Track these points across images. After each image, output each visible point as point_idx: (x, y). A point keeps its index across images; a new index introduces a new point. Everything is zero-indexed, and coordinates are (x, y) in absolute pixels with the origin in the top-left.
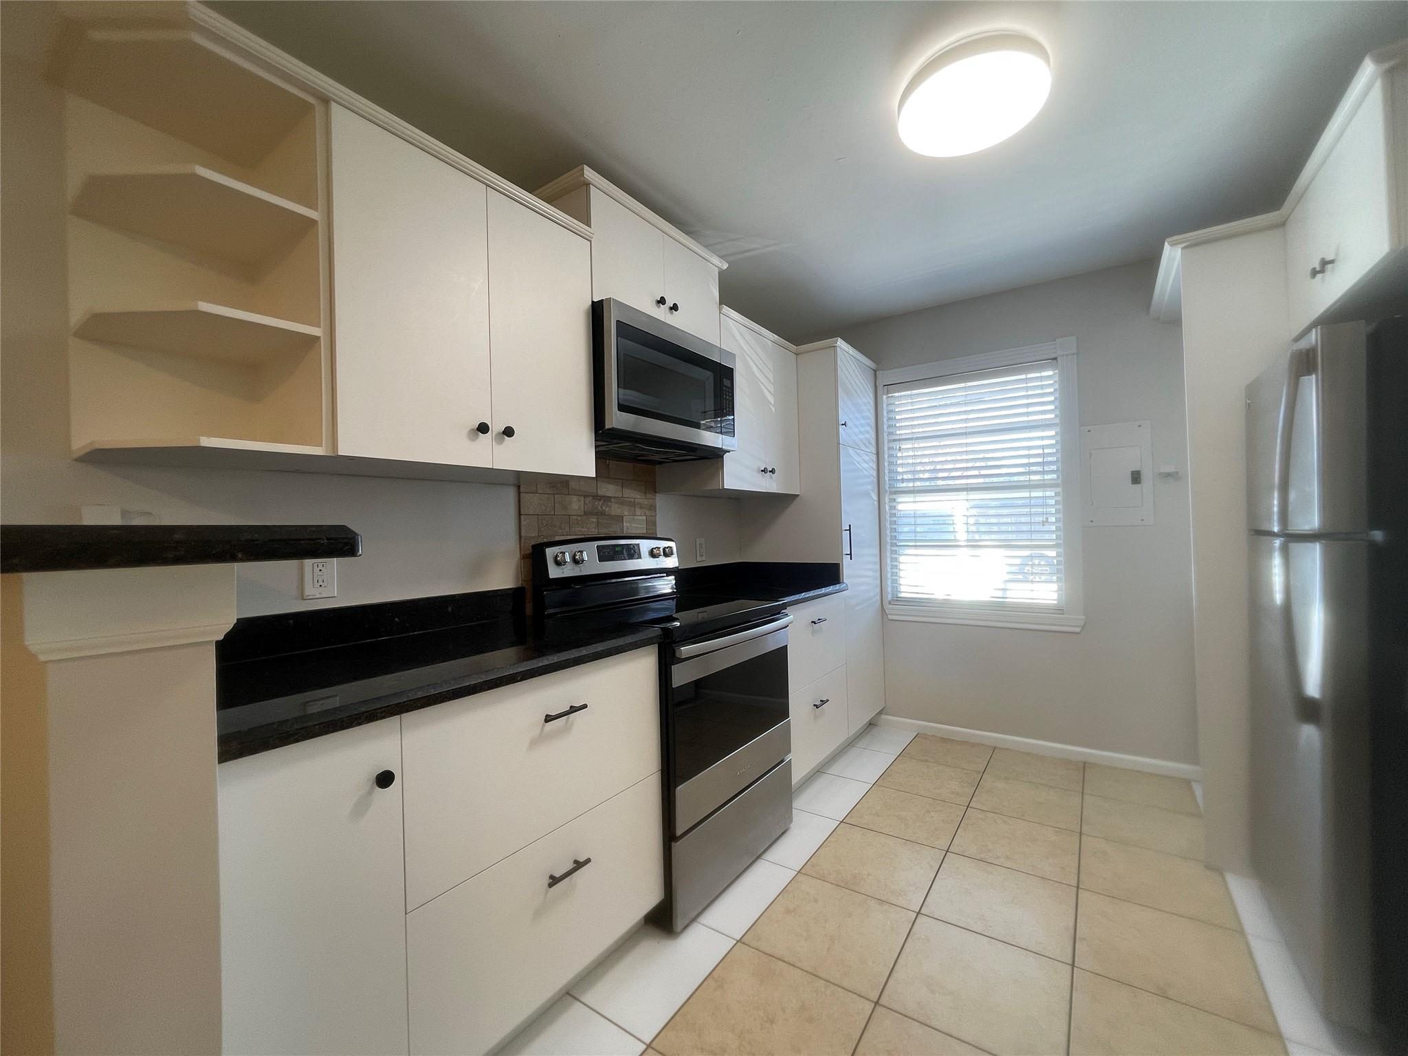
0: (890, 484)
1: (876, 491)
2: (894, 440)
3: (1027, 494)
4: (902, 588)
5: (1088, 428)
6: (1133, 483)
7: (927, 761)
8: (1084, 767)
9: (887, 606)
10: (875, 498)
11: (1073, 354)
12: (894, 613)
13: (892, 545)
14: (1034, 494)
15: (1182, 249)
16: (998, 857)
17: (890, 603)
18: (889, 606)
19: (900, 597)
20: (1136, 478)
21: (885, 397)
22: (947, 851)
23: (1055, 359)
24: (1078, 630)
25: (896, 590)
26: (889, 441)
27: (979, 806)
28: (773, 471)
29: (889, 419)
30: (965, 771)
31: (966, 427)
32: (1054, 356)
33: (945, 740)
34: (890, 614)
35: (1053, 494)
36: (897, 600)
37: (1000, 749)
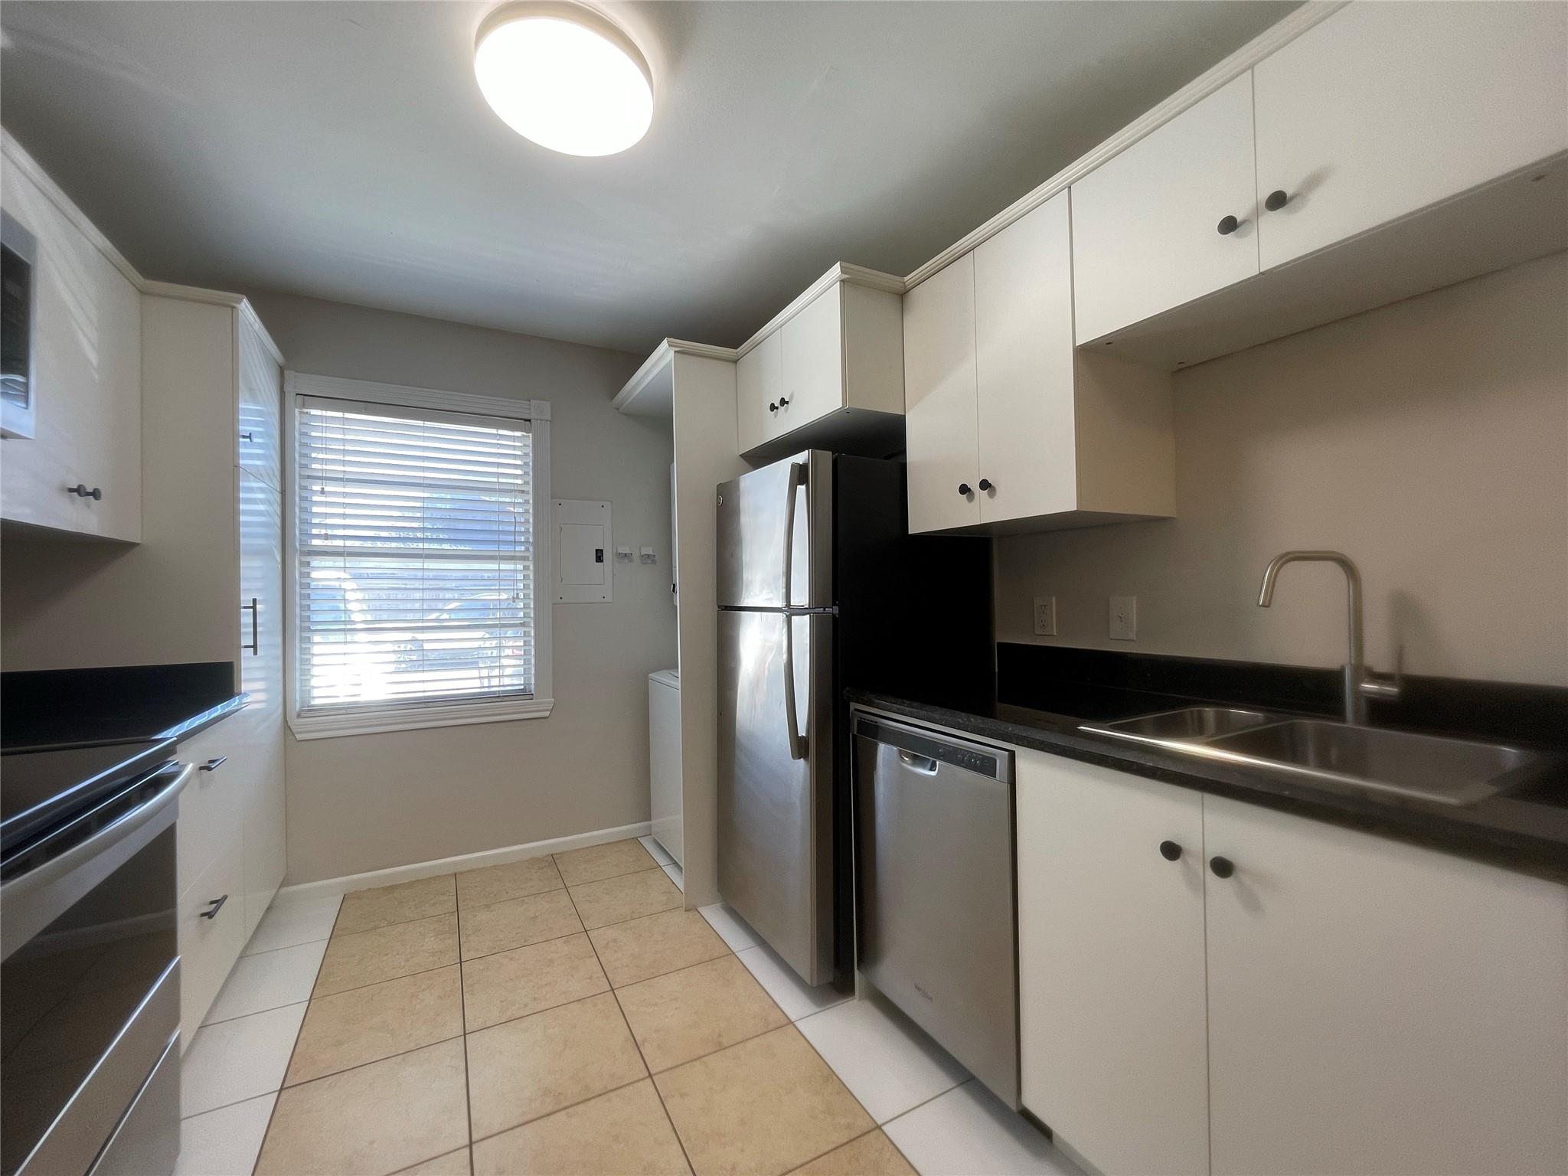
0: (301, 540)
1: (279, 547)
2: (309, 477)
3: (496, 567)
4: (315, 693)
5: (560, 501)
6: (597, 561)
7: (375, 928)
8: (553, 860)
9: (294, 722)
10: (279, 559)
11: (547, 421)
12: (304, 729)
13: (302, 629)
14: (503, 567)
15: (675, 352)
16: (526, 1005)
17: (299, 716)
18: (296, 720)
19: (313, 706)
20: (599, 556)
21: (297, 411)
22: (465, 1034)
23: (529, 420)
24: (547, 714)
25: (307, 693)
26: (302, 477)
27: (473, 955)
28: (96, 494)
29: (302, 445)
30: (435, 919)
31: (424, 477)
32: (528, 417)
33: (390, 889)
34: (298, 733)
35: (520, 567)
36: (309, 711)
37: (461, 873)
